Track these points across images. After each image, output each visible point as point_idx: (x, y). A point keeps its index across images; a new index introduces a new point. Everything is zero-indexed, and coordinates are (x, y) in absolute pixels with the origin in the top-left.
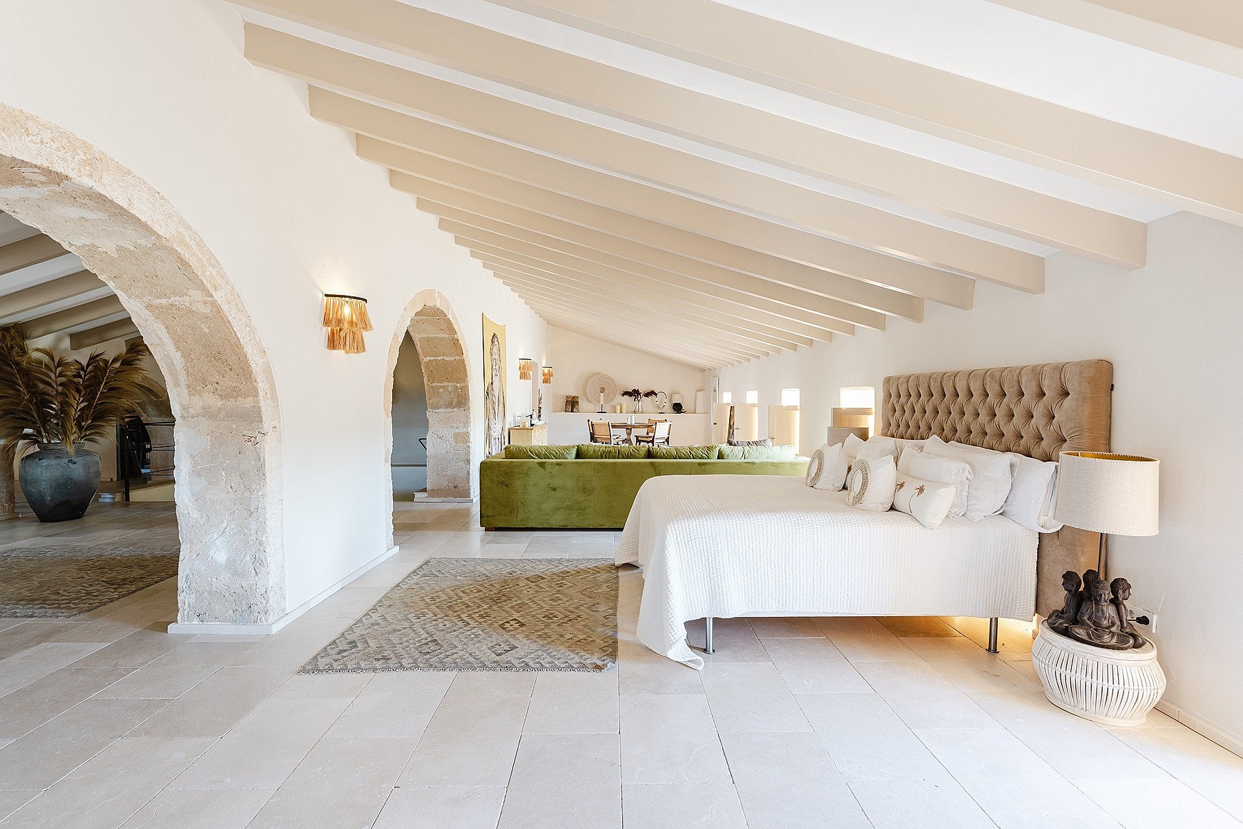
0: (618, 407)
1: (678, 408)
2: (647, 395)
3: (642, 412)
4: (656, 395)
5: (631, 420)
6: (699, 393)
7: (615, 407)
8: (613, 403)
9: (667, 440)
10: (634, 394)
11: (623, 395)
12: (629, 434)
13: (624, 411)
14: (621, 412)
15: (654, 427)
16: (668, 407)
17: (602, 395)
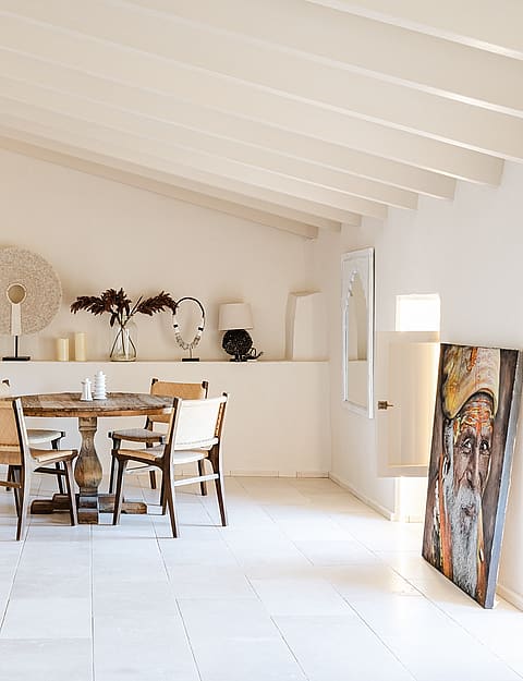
0: (64, 345)
1: (238, 345)
2: (154, 304)
3: (134, 358)
4: (173, 306)
5: (96, 385)
6: (300, 300)
7: (54, 342)
8: (51, 331)
9: (213, 456)
10: (111, 303)
11: (76, 307)
12: (89, 433)
13: (81, 354)
14: (72, 358)
15: (169, 410)
16: (209, 342)
17: (16, 307)
